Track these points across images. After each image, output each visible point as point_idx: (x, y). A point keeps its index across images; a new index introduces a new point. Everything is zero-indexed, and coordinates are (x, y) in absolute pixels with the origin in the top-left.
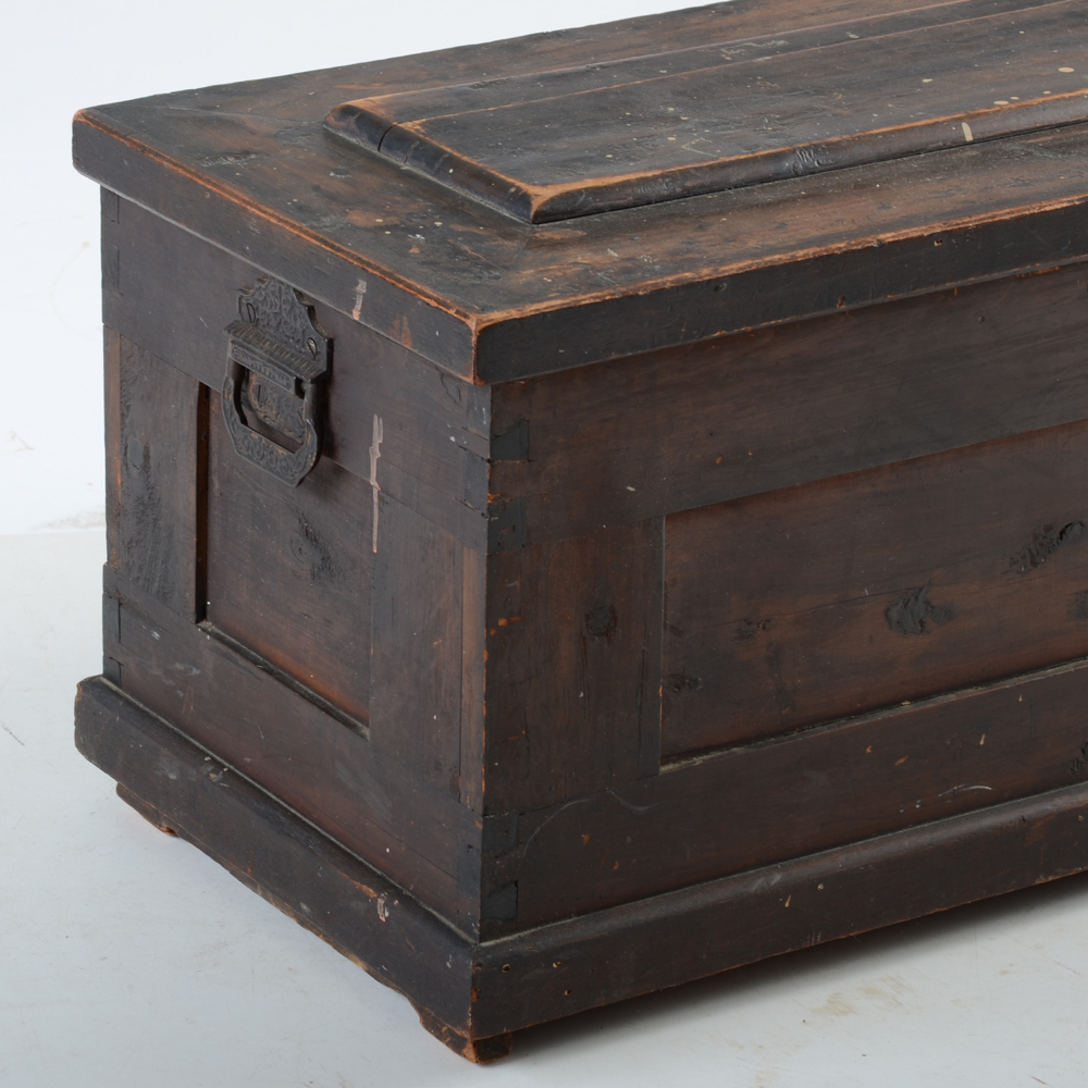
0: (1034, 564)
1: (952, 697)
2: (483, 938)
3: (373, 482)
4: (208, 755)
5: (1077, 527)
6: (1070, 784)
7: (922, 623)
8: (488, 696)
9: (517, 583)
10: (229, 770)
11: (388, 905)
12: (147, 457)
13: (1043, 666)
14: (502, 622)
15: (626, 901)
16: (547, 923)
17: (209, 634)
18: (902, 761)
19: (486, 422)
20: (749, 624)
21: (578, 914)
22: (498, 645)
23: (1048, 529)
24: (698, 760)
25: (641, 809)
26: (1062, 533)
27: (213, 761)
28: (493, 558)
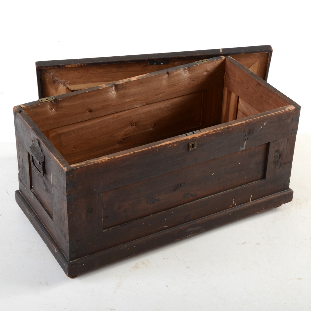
0: (175, 191)
1: (160, 213)
2: (70, 261)
3: (51, 182)
4: (33, 211)
5: (183, 184)
6: (182, 224)
7: (154, 202)
8: (69, 224)
9: (73, 207)
10: (36, 215)
11: (56, 250)
12: (22, 159)
13: (177, 206)
14: (71, 213)
15: (98, 252)
16: (82, 257)
17: (32, 192)
18: (150, 224)
19: (65, 182)
20: (120, 206)
21: (88, 255)
22: (70, 217)
23: (178, 185)
24: (111, 229)
25: (100, 238)
26: (181, 185)
27: (34, 213)
28: (68, 203)
